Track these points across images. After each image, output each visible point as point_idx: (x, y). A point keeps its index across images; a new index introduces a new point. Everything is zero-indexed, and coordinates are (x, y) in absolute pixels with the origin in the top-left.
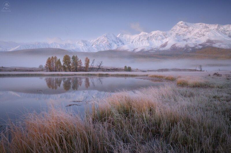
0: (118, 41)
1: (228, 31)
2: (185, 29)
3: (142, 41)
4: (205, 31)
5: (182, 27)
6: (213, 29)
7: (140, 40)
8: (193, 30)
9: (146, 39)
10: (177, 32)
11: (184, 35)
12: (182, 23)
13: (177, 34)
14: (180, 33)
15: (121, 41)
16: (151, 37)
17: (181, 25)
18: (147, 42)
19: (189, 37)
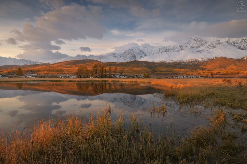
0: (142, 53)
1: (237, 43)
2: (199, 42)
3: (161, 53)
4: (217, 44)
5: (196, 41)
6: (224, 41)
7: (160, 52)
8: (205, 43)
9: (165, 51)
10: (191, 45)
11: (198, 47)
12: (196, 37)
13: (192, 47)
14: (194, 46)
15: (143, 53)
16: (169, 49)
17: (195, 39)
18: (166, 53)
19: (203, 49)
